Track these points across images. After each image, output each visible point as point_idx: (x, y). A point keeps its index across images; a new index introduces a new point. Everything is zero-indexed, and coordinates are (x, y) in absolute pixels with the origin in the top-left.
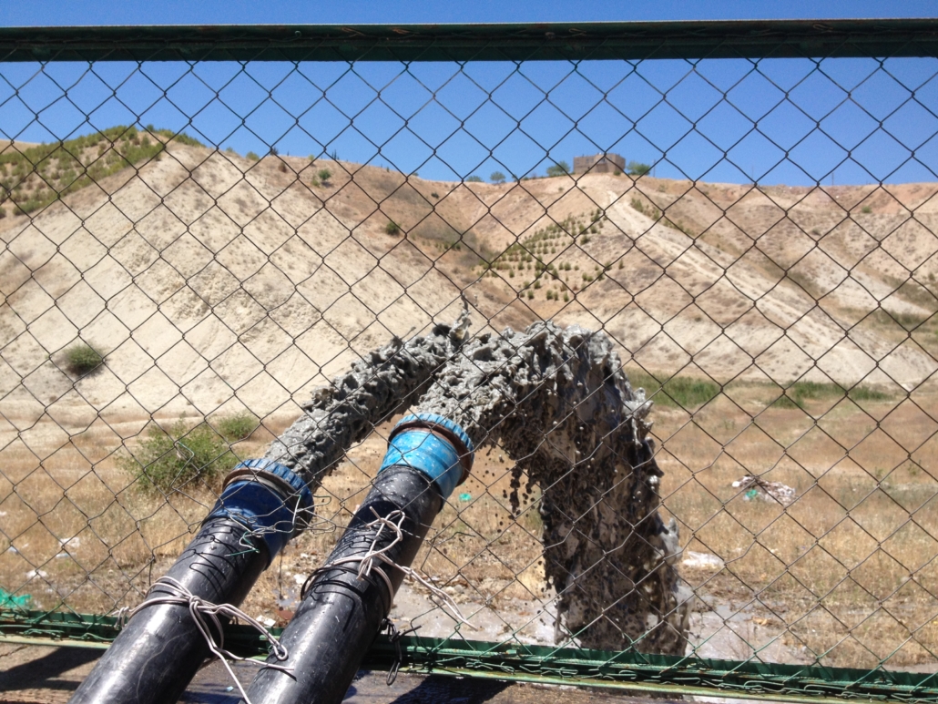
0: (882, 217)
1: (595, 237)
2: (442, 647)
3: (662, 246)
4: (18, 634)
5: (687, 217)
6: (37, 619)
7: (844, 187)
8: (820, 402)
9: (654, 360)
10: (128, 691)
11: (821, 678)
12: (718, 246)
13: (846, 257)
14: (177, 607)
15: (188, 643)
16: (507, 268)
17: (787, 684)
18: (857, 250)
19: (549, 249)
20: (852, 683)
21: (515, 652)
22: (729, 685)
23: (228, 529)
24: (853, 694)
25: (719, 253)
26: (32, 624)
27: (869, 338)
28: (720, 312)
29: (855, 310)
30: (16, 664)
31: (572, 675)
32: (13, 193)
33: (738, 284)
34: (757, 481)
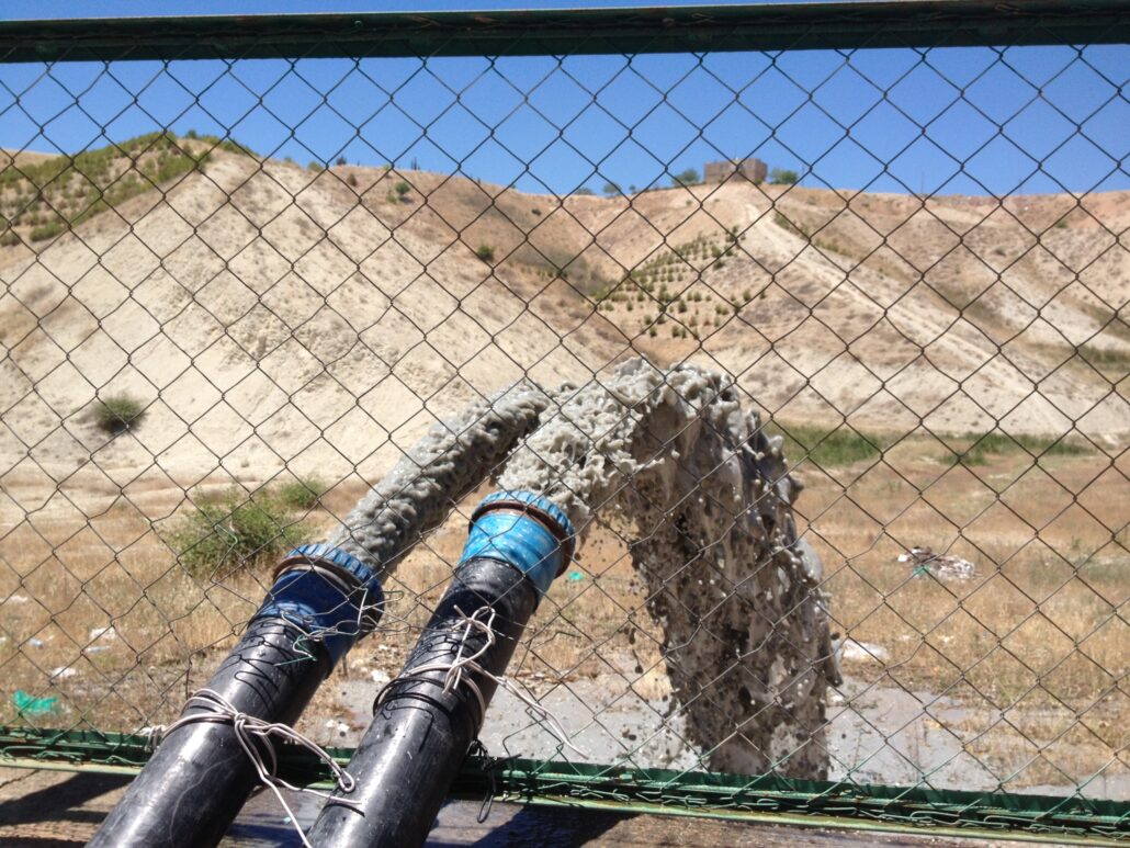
0: (1080, 233)
1: (731, 261)
2: (541, 771)
3: (813, 271)
4: (30, 758)
5: (843, 235)
6: (53, 739)
7: (1034, 197)
8: (1005, 458)
9: (803, 409)
10: (160, 830)
11: (1004, 807)
12: (881, 270)
13: (1036, 282)
14: (220, 725)
15: (232, 772)
16: (624, 299)
17: (963, 815)
18: (1050, 273)
19: (675, 275)
20: (1043, 814)
21: (630, 777)
22: (891, 816)
23: (281, 629)
24: (1044, 827)
25: (882, 278)
26: (47, 745)
27: (1064, 380)
28: (883, 351)
29: (1047, 346)
30: (31, 790)
31: (700, 805)
32: (29, 215)
33: (904, 316)
34: (928, 554)
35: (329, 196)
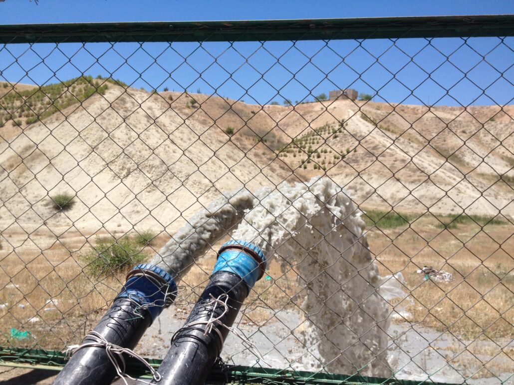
0: (501, 123)
1: (341, 135)
2: (249, 372)
3: (378, 140)
4: (12, 362)
5: (392, 124)
6: (23, 353)
7: (480, 107)
8: (467, 226)
9: (373, 202)
12: (409, 140)
13: (481, 146)
14: (99, 348)
15: (104, 371)
16: (292, 152)
18: (487, 141)
19: (315, 141)
21: (291, 375)
23: (129, 303)
25: (410, 143)
26: (20, 356)
27: (494, 190)
28: (410, 176)
29: (486, 175)
30: (13, 376)
32: (26, 112)
33: (420, 160)
34: (431, 270)
35: (160, 105)
